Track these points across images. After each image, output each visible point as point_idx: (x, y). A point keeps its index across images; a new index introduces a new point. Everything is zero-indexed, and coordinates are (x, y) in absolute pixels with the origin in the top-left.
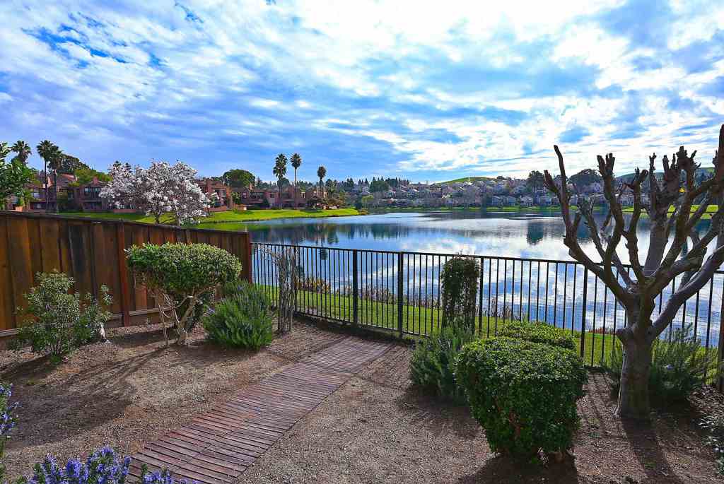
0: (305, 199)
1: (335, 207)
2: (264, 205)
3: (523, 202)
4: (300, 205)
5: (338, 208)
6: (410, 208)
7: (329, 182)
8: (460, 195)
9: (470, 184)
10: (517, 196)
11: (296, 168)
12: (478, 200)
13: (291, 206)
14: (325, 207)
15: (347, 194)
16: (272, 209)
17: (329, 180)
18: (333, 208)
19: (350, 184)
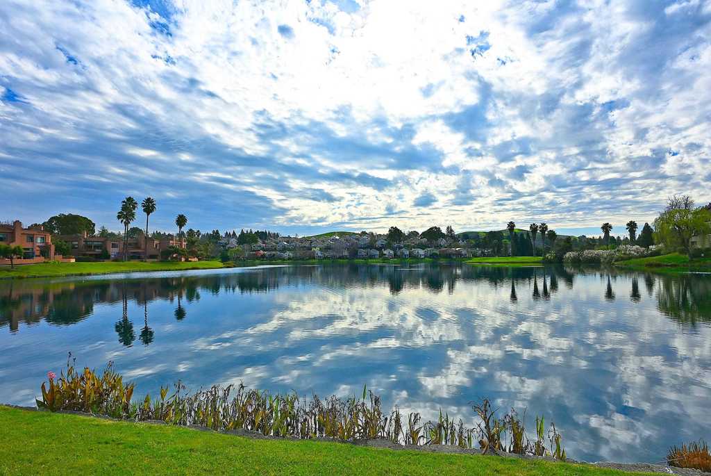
0: (159, 249)
1: (196, 259)
2: (103, 256)
3: (385, 255)
4: (152, 257)
5: (199, 260)
6: (280, 261)
7: (191, 232)
8: (328, 248)
9: (337, 238)
10: (380, 249)
11: (148, 214)
12: (346, 253)
13: (139, 258)
14: (183, 259)
15: (211, 246)
16: (113, 261)
17: (191, 230)
18: (193, 260)
19: (216, 235)
